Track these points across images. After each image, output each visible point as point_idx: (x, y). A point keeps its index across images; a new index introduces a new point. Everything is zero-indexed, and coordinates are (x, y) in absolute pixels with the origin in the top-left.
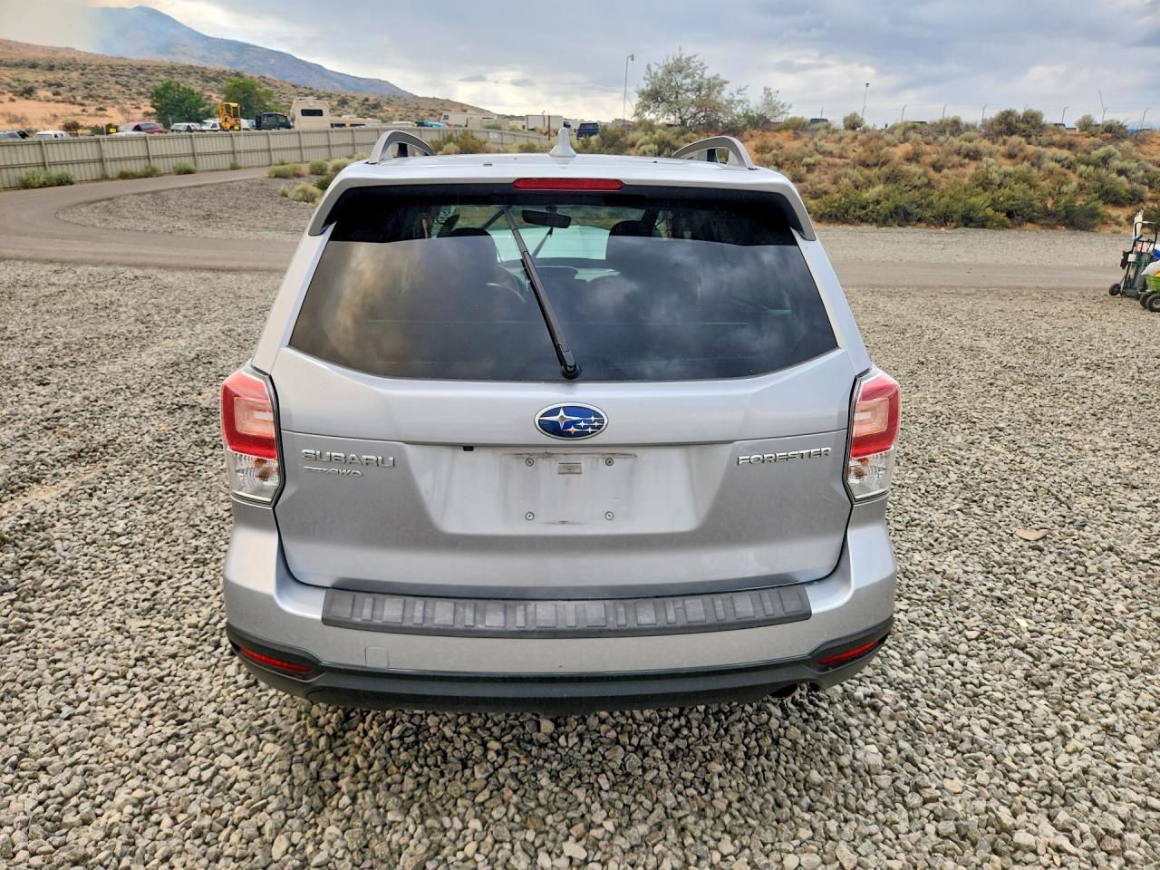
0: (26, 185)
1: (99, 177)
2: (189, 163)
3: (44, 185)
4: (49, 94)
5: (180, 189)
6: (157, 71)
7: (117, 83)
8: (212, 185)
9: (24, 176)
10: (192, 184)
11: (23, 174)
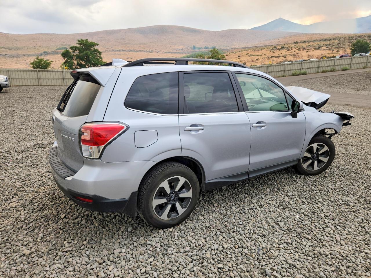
0: (293, 75)
1: (316, 72)
2: (348, 67)
3: (298, 75)
4: (325, 48)
5: (336, 75)
6: (365, 36)
7: (349, 42)
8: (348, 74)
9: (293, 73)
10: (342, 74)
11: (293, 72)
